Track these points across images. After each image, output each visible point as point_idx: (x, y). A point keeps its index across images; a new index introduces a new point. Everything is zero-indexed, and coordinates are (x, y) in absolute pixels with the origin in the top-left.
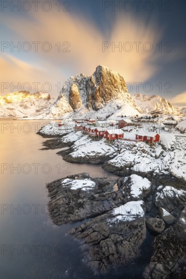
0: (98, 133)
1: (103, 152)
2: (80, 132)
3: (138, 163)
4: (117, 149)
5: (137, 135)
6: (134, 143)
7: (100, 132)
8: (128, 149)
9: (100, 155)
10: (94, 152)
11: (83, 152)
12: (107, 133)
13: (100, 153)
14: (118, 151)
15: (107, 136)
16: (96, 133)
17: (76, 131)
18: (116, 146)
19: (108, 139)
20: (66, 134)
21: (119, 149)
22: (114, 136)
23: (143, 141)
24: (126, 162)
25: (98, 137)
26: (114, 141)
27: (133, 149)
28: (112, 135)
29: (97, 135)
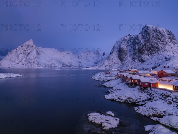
0: (133, 81)
1: (134, 98)
2: (120, 79)
3: (170, 115)
4: (149, 97)
5: (173, 85)
6: (169, 93)
7: (134, 80)
8: (161, 98)
9: (131, 100)
10: (126, 96)
11: (116, 96)
12: (139, 81)
13: (131, 98)
14: (150, 99)
15: (139, 83)
16: (131, 81)
17: (117, 79)
18: (148, 94)
19: (140, 86)
20: (109, 81)
21: (152, 98)
22: (146, 84)
24: (155, 111)
25: (133, 84)
26: (146, 89)
27: (167, 99)
28: (144, 83)
29: (132, 82)
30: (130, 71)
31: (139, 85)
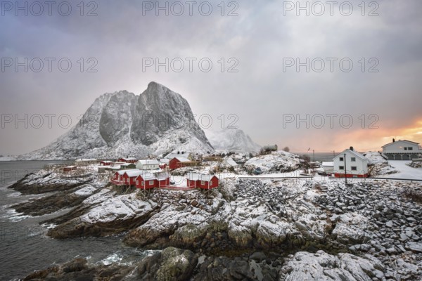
0: (129, 180)
1: (130, 214)
3: (183, 225)
4: (155, 205)
5: (188, 180)
6: (182, 192)
7: (131, 178)
8: (173, 203)
9: (125, 218)
10: (113, 214)
12: (140, 178)
13: (125, 215)
14: (157, 208)
15: (140, 183)
16: (126, 180)
18: (155, 199)
19: (142, 188)
20: (74, 186)
21: (160, 205)
22: (151, 184)
23: (196, 188)
24: (164, 226)
25: (128, 186)
26: (152, 192)
27: (180, 202)
28: (147, 182)
29: (126, 182)
30: (123, 160)
31: (140, 186)
